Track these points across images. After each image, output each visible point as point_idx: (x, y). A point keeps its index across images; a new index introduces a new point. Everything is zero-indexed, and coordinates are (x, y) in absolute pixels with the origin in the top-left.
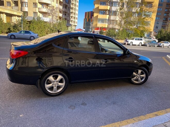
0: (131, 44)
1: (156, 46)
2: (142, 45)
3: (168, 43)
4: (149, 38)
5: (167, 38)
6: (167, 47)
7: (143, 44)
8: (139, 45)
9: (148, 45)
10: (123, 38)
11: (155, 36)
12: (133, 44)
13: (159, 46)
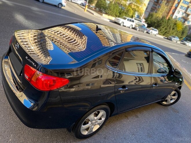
0: (122, 25)
1: (145, 32)
2: (132, 28)
3: (156, 31)
4: (139, 20)
5: (156, 24)
6: (154, 35)
7: (134, 27)
8: (129, 28)
9: (138, 30)
10: (114, 15)
11: (145, 19)
12: (124, 25)
13: (147, 33)
